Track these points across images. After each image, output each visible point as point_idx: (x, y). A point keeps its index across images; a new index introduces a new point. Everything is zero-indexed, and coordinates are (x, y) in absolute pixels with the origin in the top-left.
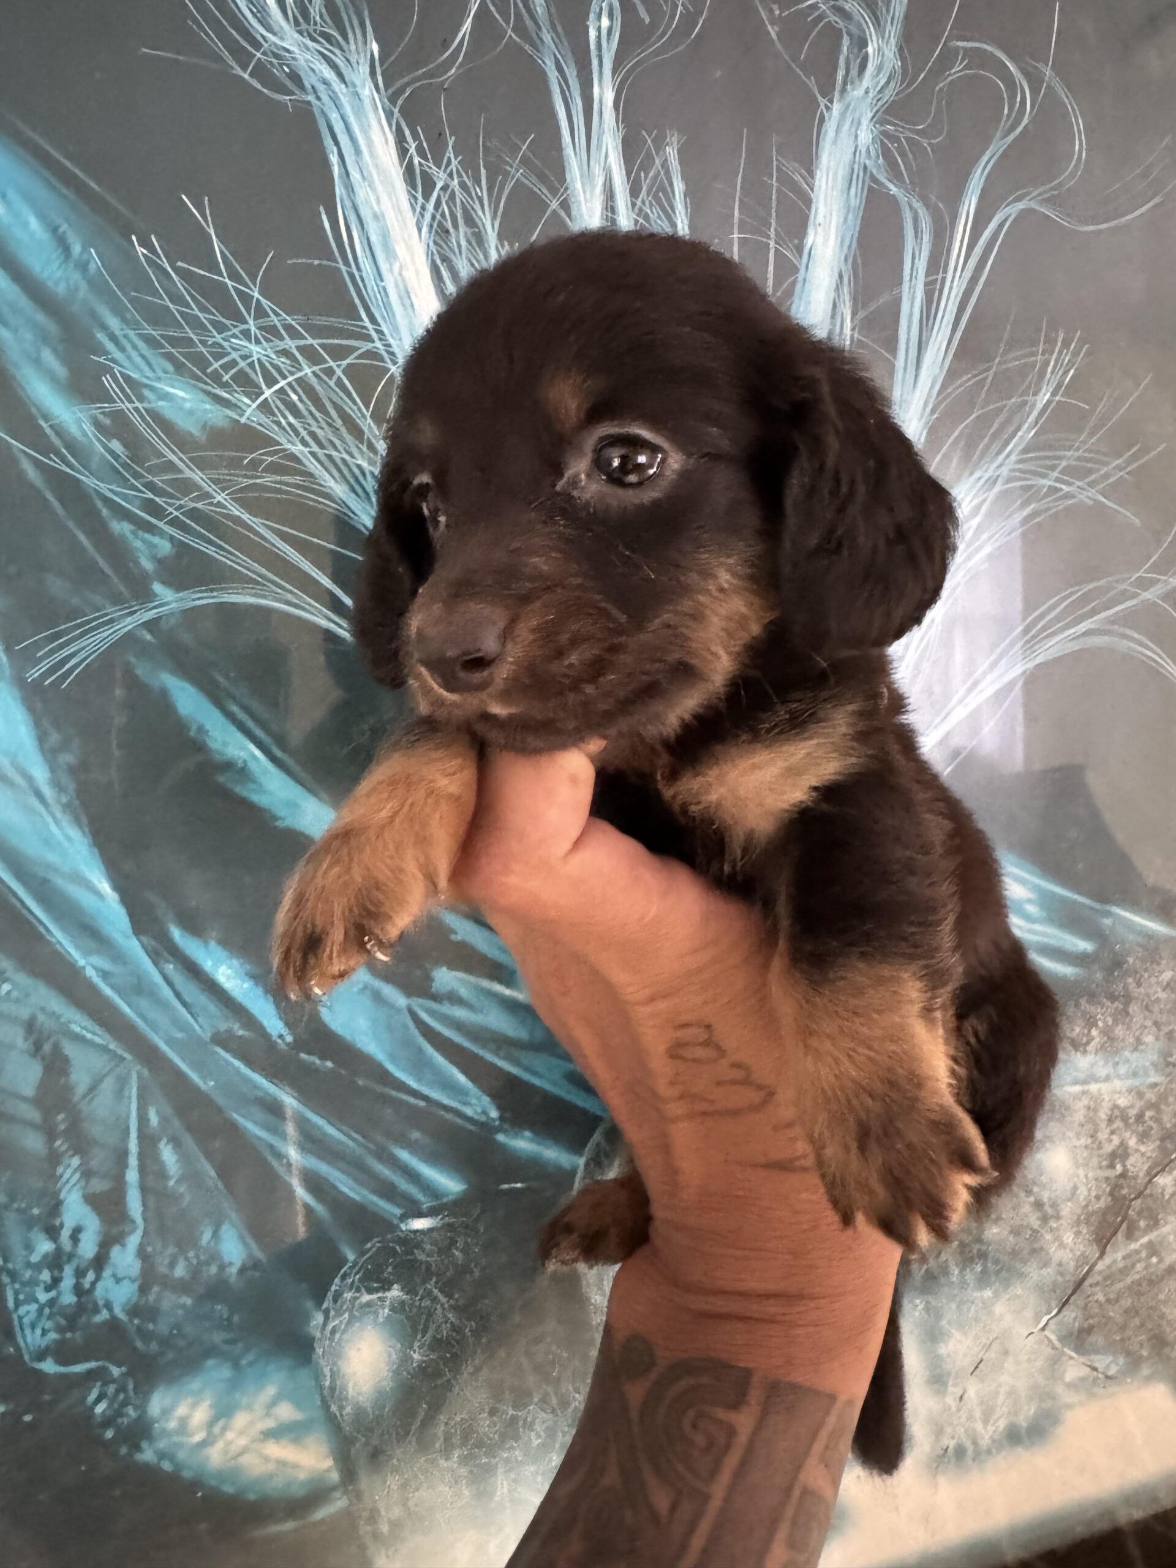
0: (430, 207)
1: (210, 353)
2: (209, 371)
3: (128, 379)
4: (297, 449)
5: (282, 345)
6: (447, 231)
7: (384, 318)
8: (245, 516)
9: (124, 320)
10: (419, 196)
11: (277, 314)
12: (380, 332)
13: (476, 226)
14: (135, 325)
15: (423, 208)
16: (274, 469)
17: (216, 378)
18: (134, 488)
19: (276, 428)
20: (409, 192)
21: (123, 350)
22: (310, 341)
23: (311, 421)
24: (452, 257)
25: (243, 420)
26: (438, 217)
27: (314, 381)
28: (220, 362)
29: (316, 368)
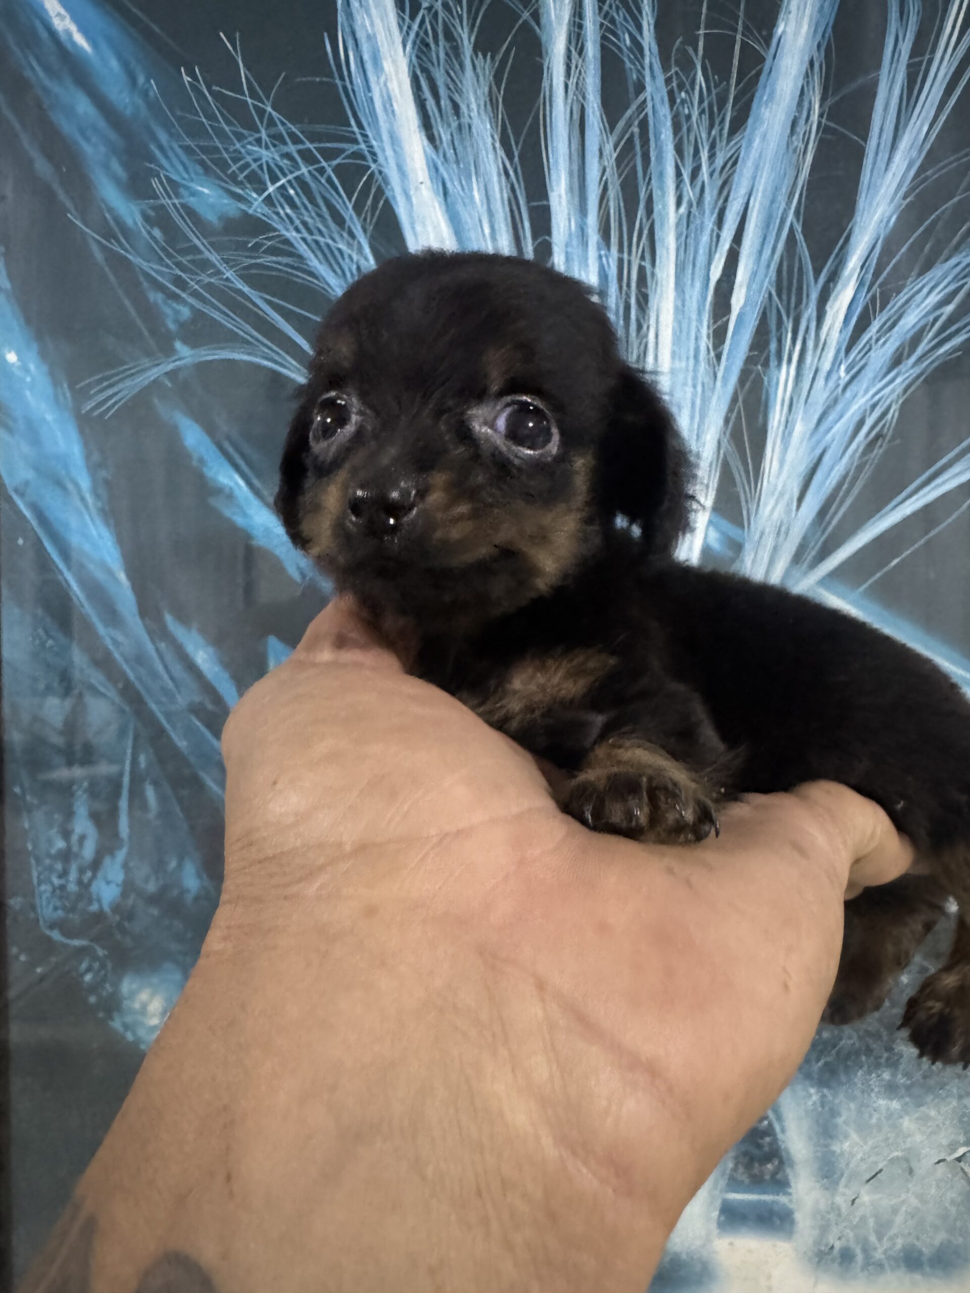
0: (415, 27)
1: (232, 159)
2: (229, 172)
3: (169, 180)
4: (292, 235)
5: (285, 149)
6: (427, 45)
7: (369, 124)
8: (246, 289)
9: (171, 135)
10: (407, 18)
11: (283, 124)
12: (365, 136)
13: (455, 40)
14: (178, 138)
15: (409, 28)
16: (273, 251)
17: (233, 178)
18: (167, 266)
19: (275, 217)
20: (398, 14)
21: (167, 157)
22: (309, 145)
23: (303, 211)
24: (431, 68)
25: (251, 211)
26: (422, 34)
27: (308, 179)
28: (238, 165)
29: (311, 168)
